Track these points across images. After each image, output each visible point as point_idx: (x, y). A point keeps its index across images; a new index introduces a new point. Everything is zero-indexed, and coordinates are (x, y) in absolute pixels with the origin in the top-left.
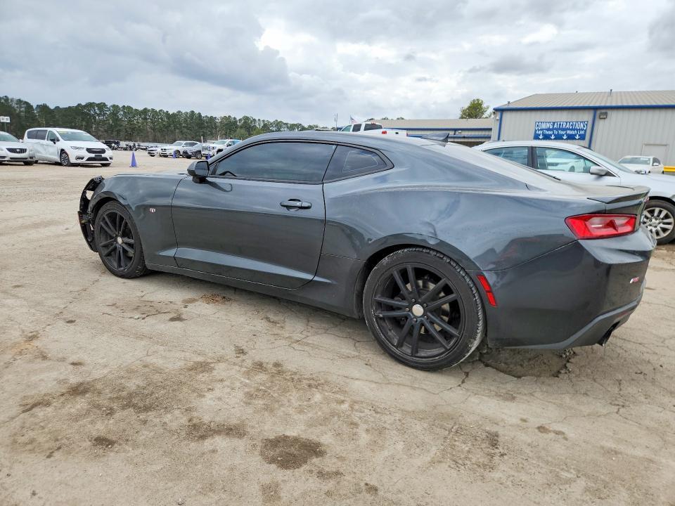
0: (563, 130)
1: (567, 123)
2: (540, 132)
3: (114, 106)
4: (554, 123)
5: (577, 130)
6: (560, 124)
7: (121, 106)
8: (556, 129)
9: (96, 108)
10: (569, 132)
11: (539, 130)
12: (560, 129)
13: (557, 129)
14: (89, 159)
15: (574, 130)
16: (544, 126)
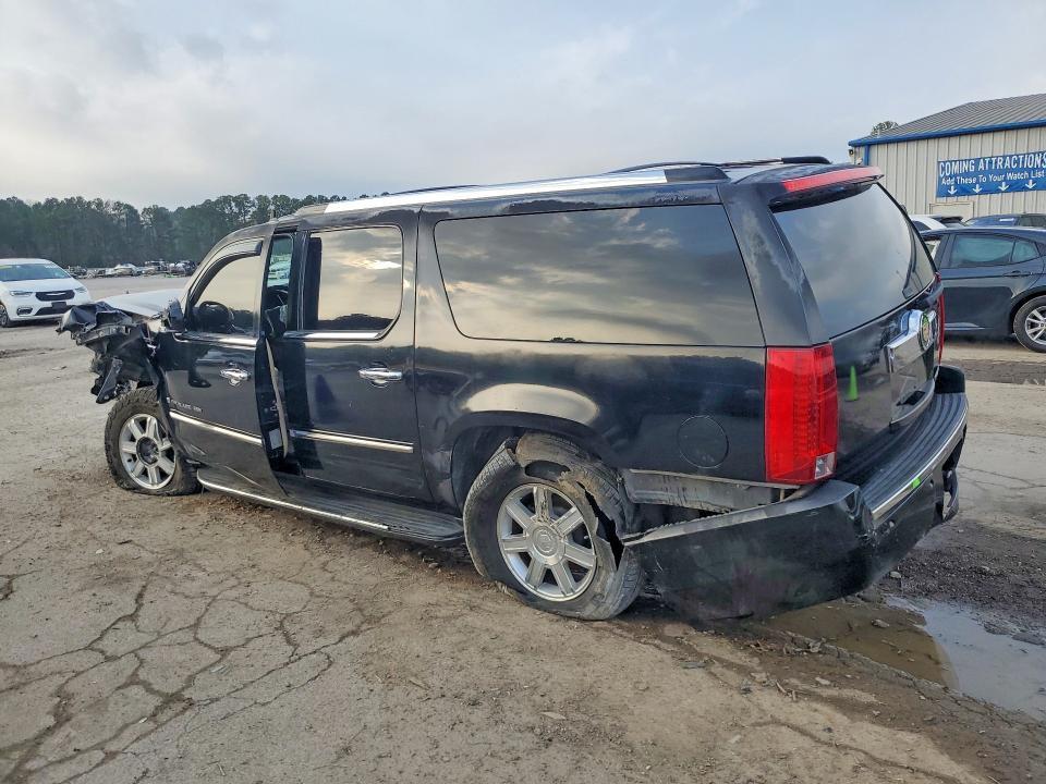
0: (999, 172)
1: (1005, 157)
2: (951, 182)
3: (260, 198)
4: (977, 161)
5: (1028, 170)
6: (990, 162)
7: (270, 196)
8: (981, 172)
9: (233, 204)
10: (1010, 176)
11: (946, 178)
12: (991, 171)
13: (984, 173)
14: (41, 311)
15: (1022, 170)
16: (956, 168)
